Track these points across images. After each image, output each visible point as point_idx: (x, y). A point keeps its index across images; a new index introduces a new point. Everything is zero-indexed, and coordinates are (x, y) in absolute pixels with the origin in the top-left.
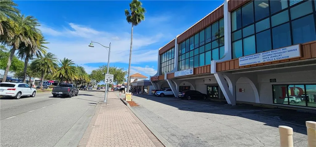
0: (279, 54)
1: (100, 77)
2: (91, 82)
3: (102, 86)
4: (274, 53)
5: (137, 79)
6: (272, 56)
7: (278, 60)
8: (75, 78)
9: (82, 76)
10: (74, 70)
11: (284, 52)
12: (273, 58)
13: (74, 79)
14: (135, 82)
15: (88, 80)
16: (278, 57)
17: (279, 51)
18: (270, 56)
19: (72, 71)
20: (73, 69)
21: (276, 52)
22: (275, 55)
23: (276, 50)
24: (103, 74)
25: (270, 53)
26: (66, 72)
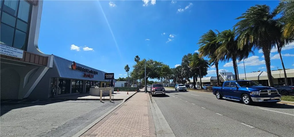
0: (12, 52)
4: (9, 49)
6: (6, 50)
7: (10, 56)
11: (15, 52)
12: (6, 53)
16: (10, 54)
17: (12, 49)
18: (4, 50)
21: (10, 49)
22: (8, 51)
23: (10, 47)
25: (5, 47)
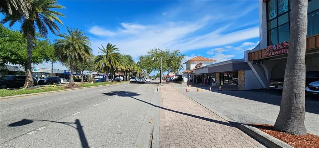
1: (149, 64)
2: (142, 74)
3: (153, 77)
5: (201, 64)
8: (121, 68)
9: (131, 66)
10: (119, 58)
13: (120, 70)
14: (197, 68)
15: (139, 70)
19: (116, 58)
20: (117, 57)
24: (153, 59)
26: (110, 61)
